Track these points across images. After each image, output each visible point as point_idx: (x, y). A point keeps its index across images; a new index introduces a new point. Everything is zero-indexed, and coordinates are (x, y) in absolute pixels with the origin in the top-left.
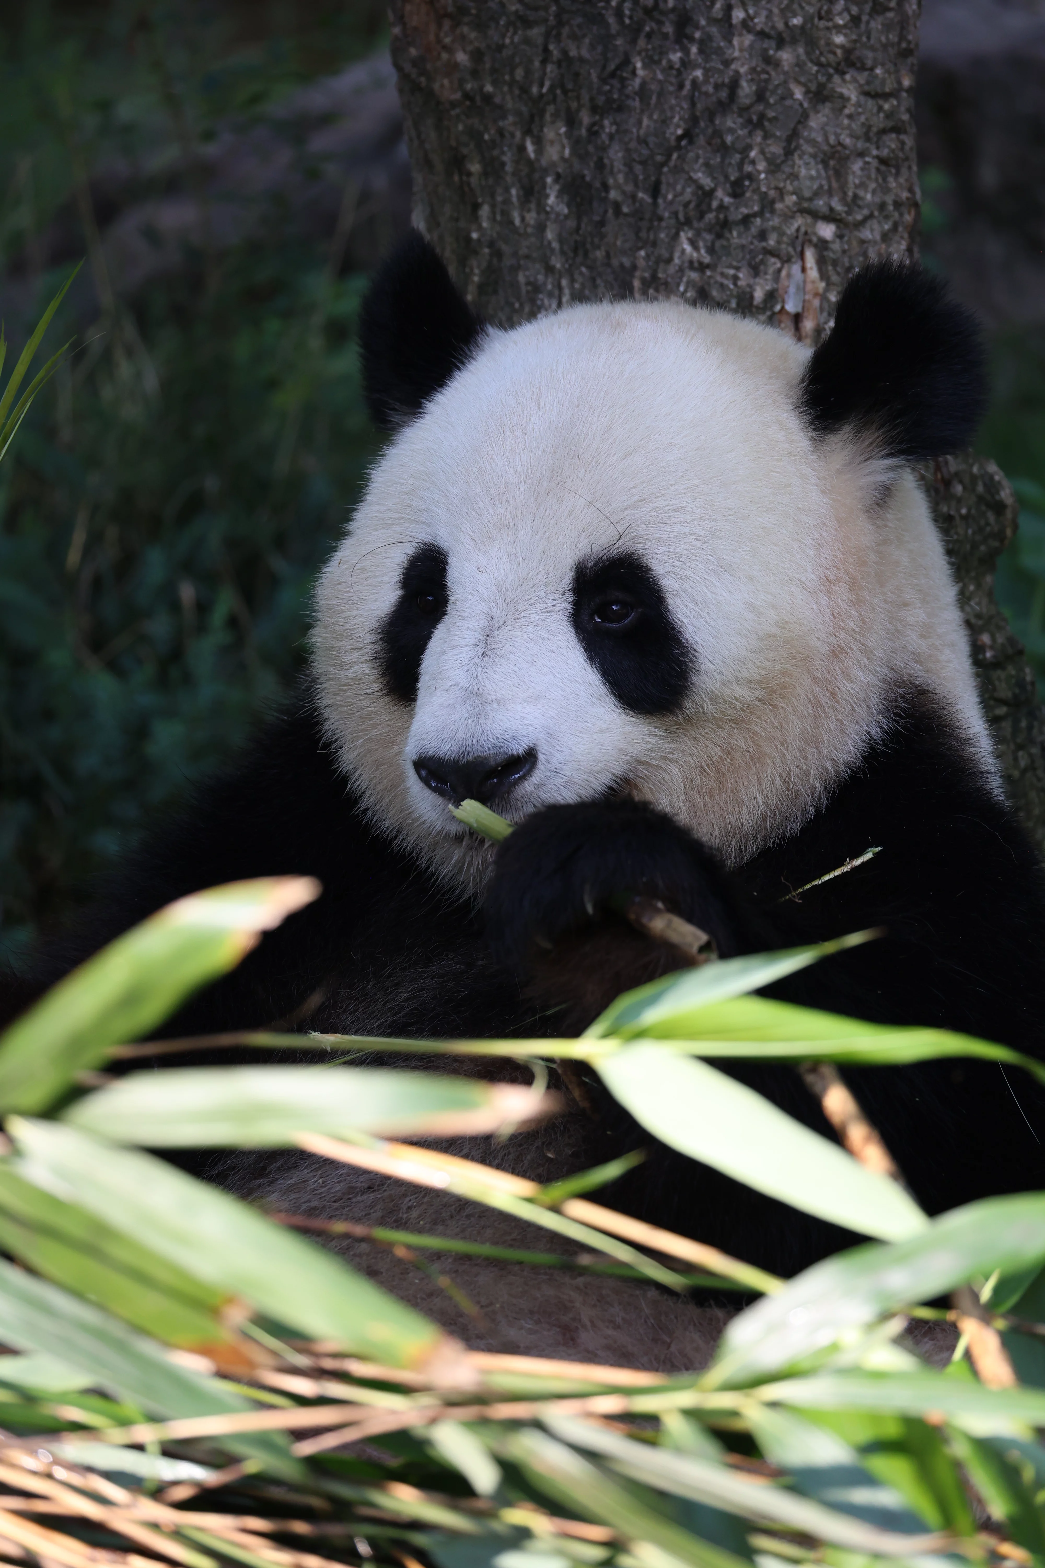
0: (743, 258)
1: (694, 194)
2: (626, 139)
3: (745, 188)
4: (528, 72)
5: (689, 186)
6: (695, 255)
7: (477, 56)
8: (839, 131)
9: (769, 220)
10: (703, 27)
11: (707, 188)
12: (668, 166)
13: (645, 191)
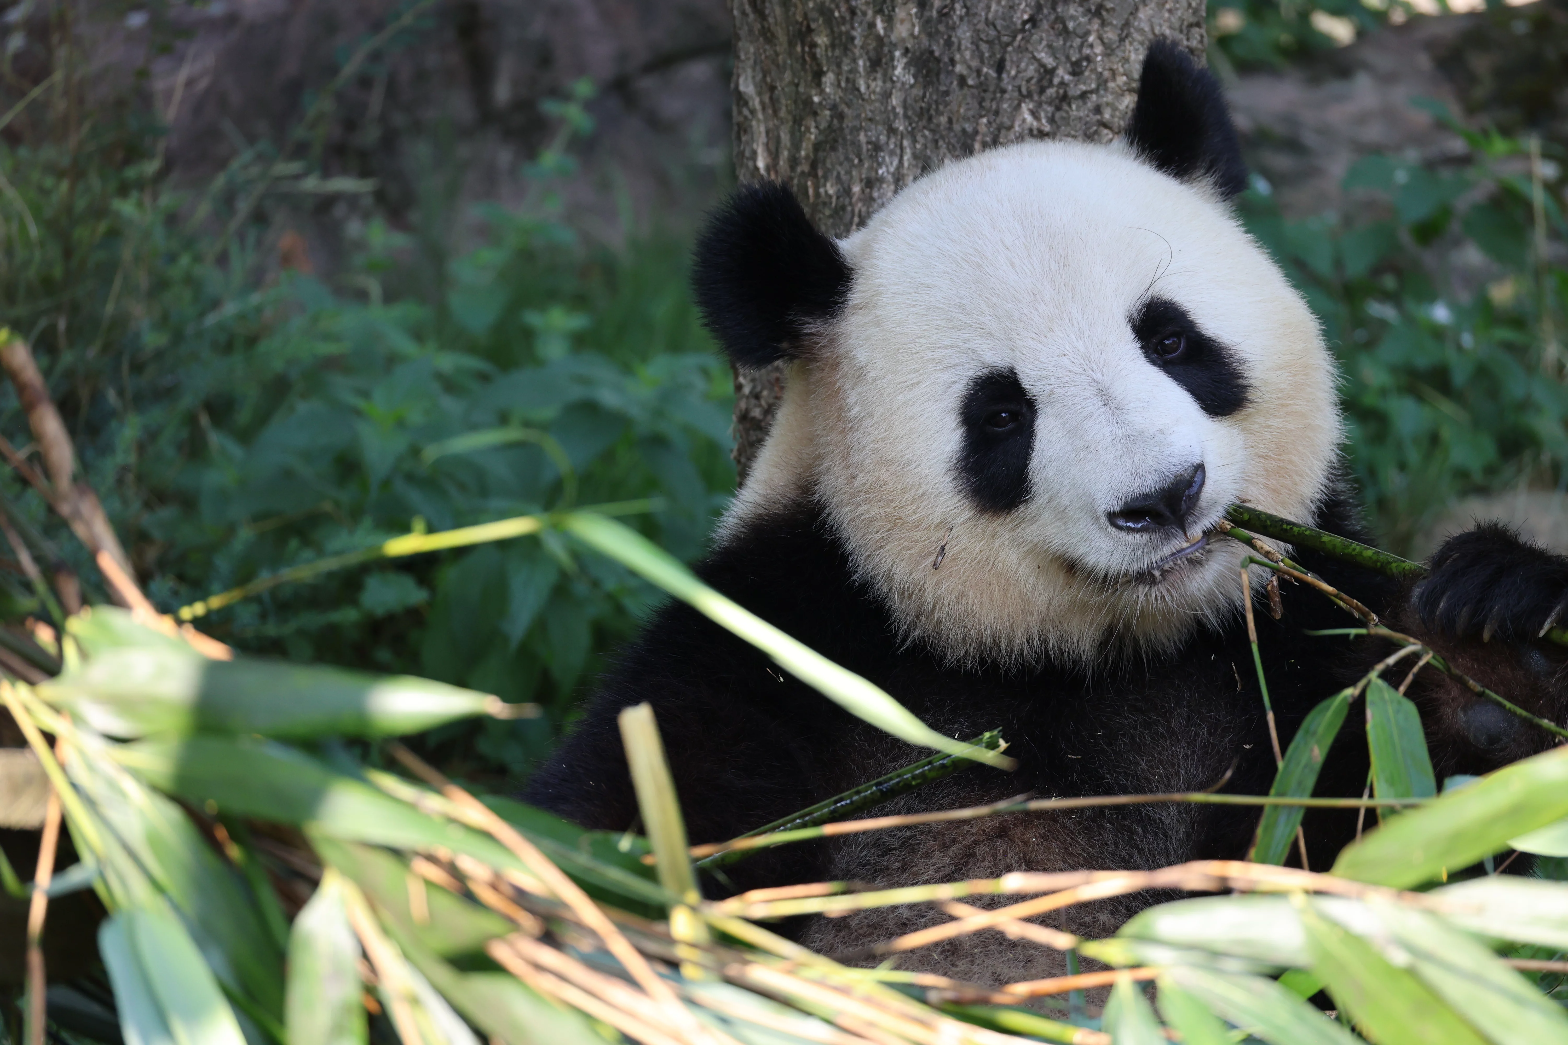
0: (1080, 129)
1: (1037, 71)
2: (975, 21)
3: (1083, 68)
5: (1032, 64)
6: (1035, 124)
9: (1103, 97)
11: (1050, 67)
12: (1012, 46)
13: (991, 66)
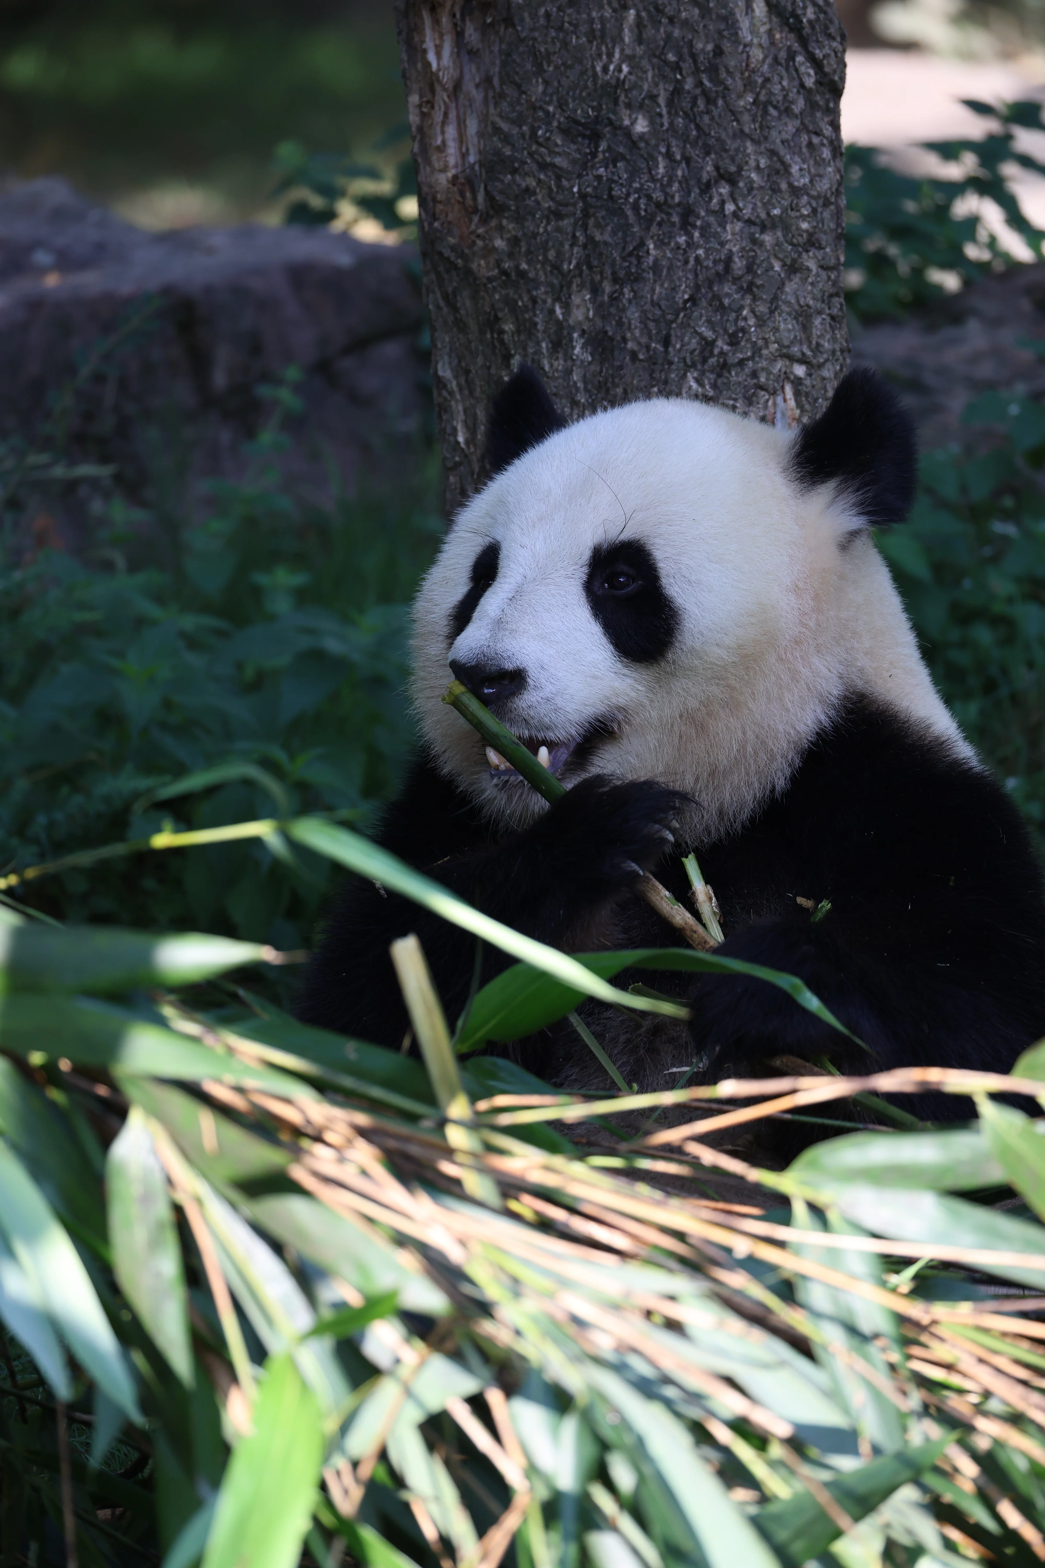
0: (740, 392)
1: (698, 343)
2: (643, 303)
3: (740, 339)
4: (559, 254)
5: (695, 338)
6: (700, 390)
7: (514, 242)
8: (806, 294)
9: (758, 363)
10: (703, 217)
11: (710, 339)
12: (676, 323)
13: (658, 342)
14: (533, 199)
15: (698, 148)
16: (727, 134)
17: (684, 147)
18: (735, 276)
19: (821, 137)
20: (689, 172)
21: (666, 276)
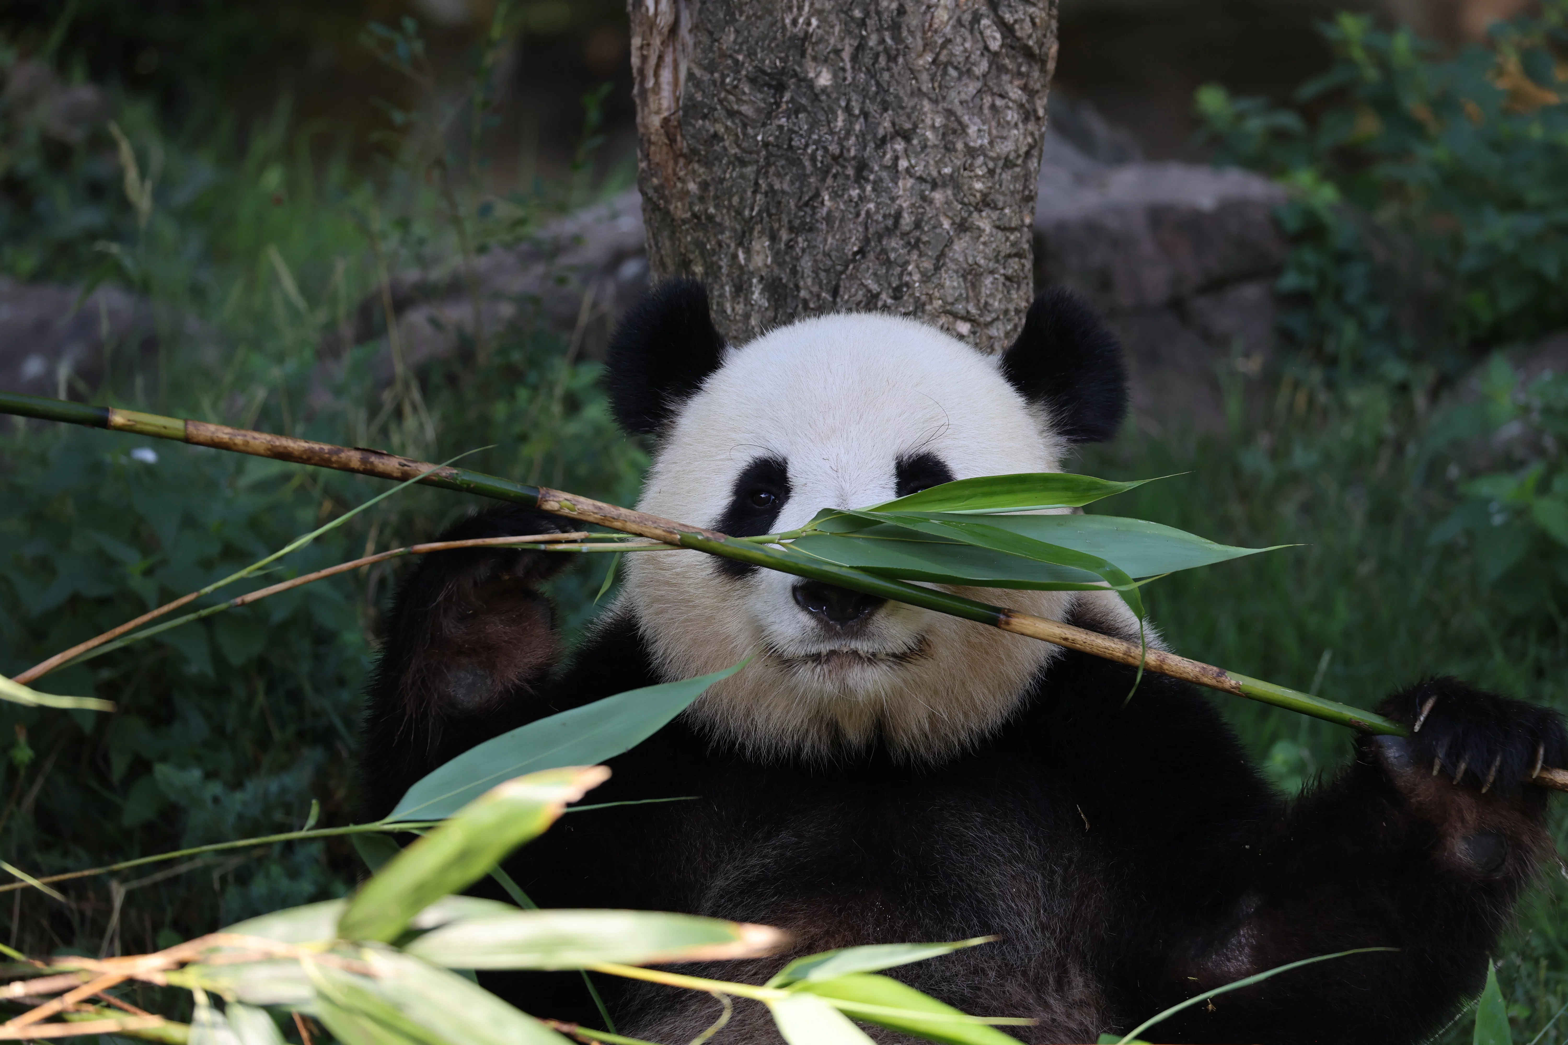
1: (864, 296)
2: (815, 253)
3: (903, 293)
4: (742, 200)
5: (861, 290)
7: (704, 186)
8: (975, 254)
10: (877, 172)
11: (875, 292)
12: (845, 274)
13: (828, 292)
14: (721, 144)
15: (876, 104)
16: (906, 92)
17: (863, 102)
18: (903, 231)
19: (1007, 100)
20: (866, 126)
21: (838, 228)
